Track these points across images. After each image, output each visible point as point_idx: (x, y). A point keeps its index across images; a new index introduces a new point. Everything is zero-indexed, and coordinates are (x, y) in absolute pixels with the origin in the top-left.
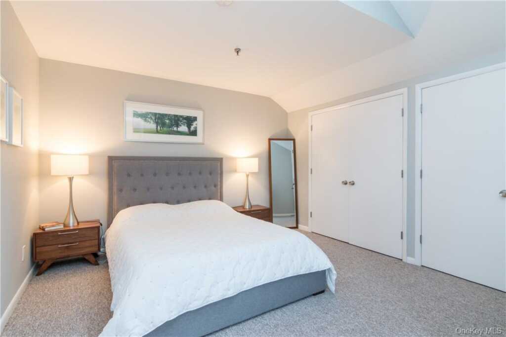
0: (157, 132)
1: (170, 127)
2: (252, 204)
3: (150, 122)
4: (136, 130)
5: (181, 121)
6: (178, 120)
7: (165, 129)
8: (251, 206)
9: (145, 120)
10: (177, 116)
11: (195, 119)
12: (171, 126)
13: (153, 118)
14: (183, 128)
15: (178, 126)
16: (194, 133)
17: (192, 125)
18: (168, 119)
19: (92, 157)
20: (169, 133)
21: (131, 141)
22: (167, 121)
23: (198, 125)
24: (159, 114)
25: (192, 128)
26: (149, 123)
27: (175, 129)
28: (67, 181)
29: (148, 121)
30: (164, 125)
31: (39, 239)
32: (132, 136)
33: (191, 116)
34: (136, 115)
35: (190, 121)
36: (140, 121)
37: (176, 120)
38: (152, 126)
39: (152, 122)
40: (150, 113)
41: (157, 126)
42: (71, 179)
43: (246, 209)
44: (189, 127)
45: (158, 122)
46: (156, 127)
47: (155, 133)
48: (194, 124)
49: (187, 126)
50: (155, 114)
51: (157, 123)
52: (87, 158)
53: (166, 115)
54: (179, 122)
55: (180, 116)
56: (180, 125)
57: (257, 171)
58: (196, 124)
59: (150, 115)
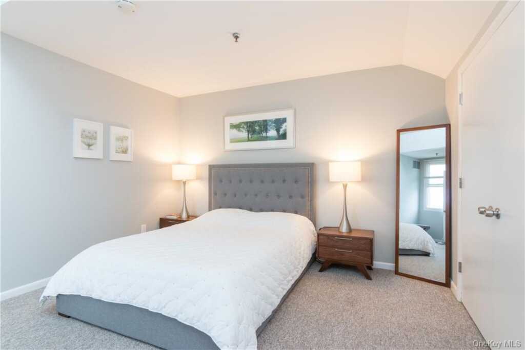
0: (249, 140)
1: (260, 134)
2: (352, 227)
4: (233, 141)
5: (270, 126)
6: (267, 124)
7: (255, 136)
8: (350, 230)
9: (239, 130)
10: (266, 121)
11: (284, 120)
12: (260, 132)
13: (245, 127)
14: (272, 133)
15: (266, 131)
16: (283, 136)
17: (281, 128)
18: (259, 126)
20: (259, 140)
21: (230, 151)
22: (257, 128)
23: (288, 127)
24: (250, 122)
25: (281, 132)
26: (241, 133)
27: (264, 134)
29: (241, 131)
30: (254, 132)
32: (230, 146)
33: (279, 118)
34: (233, 126)
35: (279, 123)
36: (235, 131)
37: (265, 125)
38: (244, 134)
39: (244, 131)
40: (243, 122)
41: (248, 135)
43: (342, 233)
44: (278, 131)
45: (249, 130)
46: (247, 136)
47: (246, 141)
48: (284, 126)
49: (276, 130)
50: (247, 122)
51: (248, 132)
53: (256, 122)
54: (268, 127)
55: (269, 120)
56: (269, 130)
57: (360, 180)
58: (286, 126)
59: (243, 124)
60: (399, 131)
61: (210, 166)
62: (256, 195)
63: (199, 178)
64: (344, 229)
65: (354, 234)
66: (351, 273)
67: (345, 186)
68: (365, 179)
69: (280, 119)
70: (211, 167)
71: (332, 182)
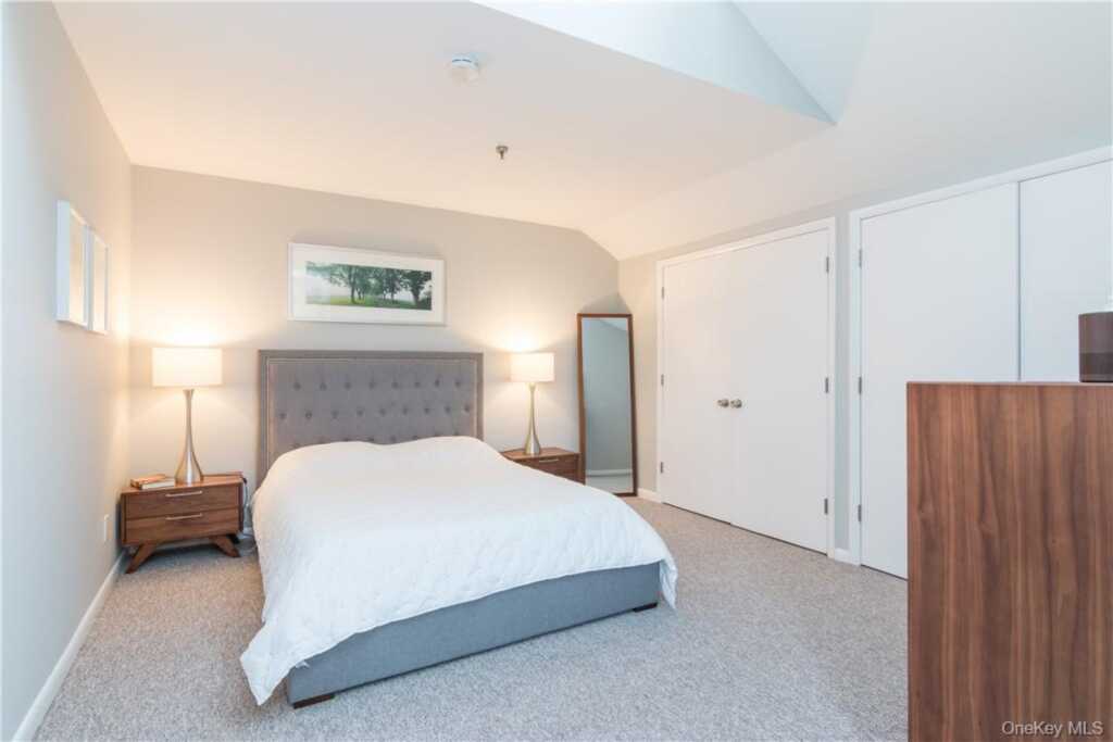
0: (354, 303)
1: (377, 293)
3: (339, 284)
4: (312, 300)
5: (400, 281)
6: (395, 278)
7: (369, 296)
9: (330, 280)
10: (392, 270)
11: (428, 276)
12: (381, 290)
13: (346, 275)
14: (405, 295)
15: (393, 290)
16: (426, 304)
17: (423, 288)
18: (375, 277)
19: (229, 351)
20: (376, 304)
21: (306, 322)
22: (373, 281)
23: (434, 288)
24: (357, 267)
25: (422, 295)
26: (336, 285)
27: (388, 296)
28: (182, 398)
29: (336, 282)
30: (366, 288)
31: (132, 505)
32: (303, 311)
33: (418, 269)
34: (312, 268)
35: (418, 279)
36: (320, 280)
37: (391, 279)
38: (344, 290)
39: (343, 284)
40: (340, 265)
41: (353, 292)
42: (189, 394)
43: (529, 454)
44: (416, 294)
45: (354, 283)
46: (350, 293)
47: (348, 305)
48: (426, 286)
49: (412, 291)
50: (350, 268)
51: (353, 286)
52: (219, 352)
53: (370, 269)
54: (397, 283)
55: (398, 271)
56: (398, 289)
58: (430, 287)
59: (341, 269)
60: (580, 316)
64: (531, 450)
67: (532, 390)
69: (419, 272)
70: (265, 356)
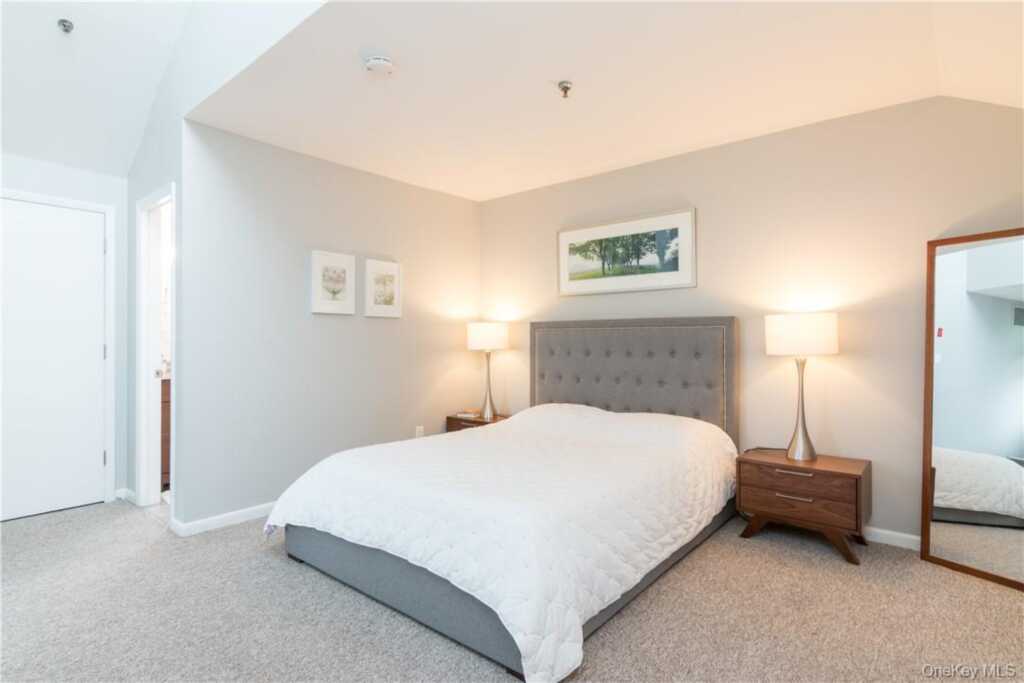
0: (604, 274)
1: (625, 261)
2: (818, 450)
3: (593, 258)
4: (575, 277)
5: (646, 245)
6: (640, 243)
7: (617, 266)
8: (812, 456)
9: (586, 257)
10: (637, 235)
11: (674, 233)
12: (626, 258)
13: (597, 250)
14: (650, 258)
15: (638, 255)
16: (673, 265)
17: (668, 248)
18: (623, 246)
20: (623, 273)
21: (569, 296)
22: (620, 251)
23: (682, 245)
24: (607, 240)
25: (668, 255)
26: (590, 261)
27: (634, 263)
29: (590, 257)
30: (615, 258)
32: (568, 288)
33: (663, 229)
34: (575, 250)
35: (660, 240)
36: (578, 258)
37: (636, 245)
38: (595, 264)
39: (595, 257)
40: (593, 241)
41: (603, 264)
43: (794, 460)
44: (661, 255)
45: (605, 256)
46: (601, 266)
47: (601, 277)
48: (673, 245)
49: (658, 253)
50: (600, 242)
51: (603, 258)
53: (617, 239)
54: (643, 249)
55: (643, 234)
56: (644, 254)
57: (836, 351)
58: (677, 245)
59: (593, 245)
60: (932, 245)
61: (533, 325)
62: (617, 380)
63: (513, 347)
64: (799, 454)
65: (819, 466)
66: (812, 545)
67: (801, 365)
68: (847, 350)
69: (664, 231)
70: (535, 327)
71: (771, 356)
